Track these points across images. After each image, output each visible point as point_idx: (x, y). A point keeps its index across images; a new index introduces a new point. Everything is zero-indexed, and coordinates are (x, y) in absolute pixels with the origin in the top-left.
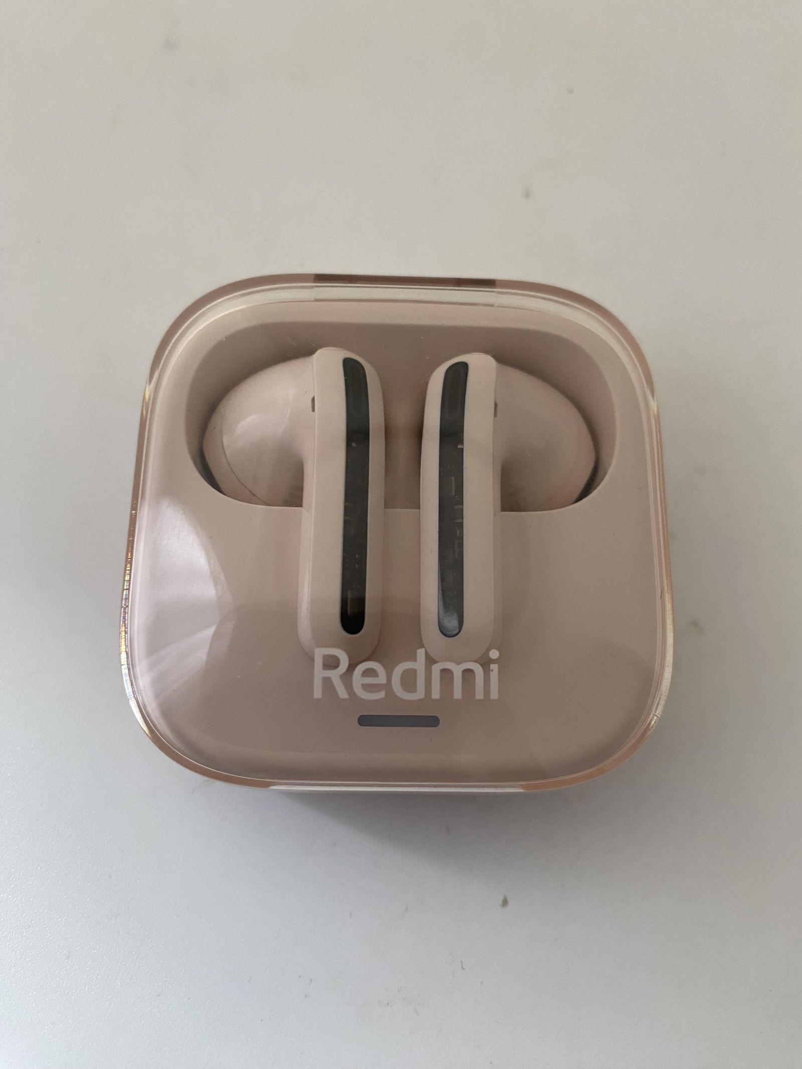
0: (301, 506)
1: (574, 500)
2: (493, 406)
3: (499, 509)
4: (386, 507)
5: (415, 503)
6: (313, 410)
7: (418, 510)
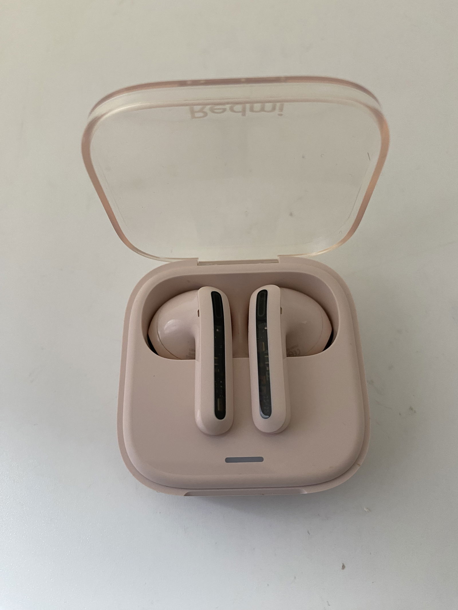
0: (195, 359)
1: (323, 350)
2: (280, 308)
3: (286, 356)
4: (233, 358)
5: (247, 355)
6: (199, 316)
7: (247, 358)
